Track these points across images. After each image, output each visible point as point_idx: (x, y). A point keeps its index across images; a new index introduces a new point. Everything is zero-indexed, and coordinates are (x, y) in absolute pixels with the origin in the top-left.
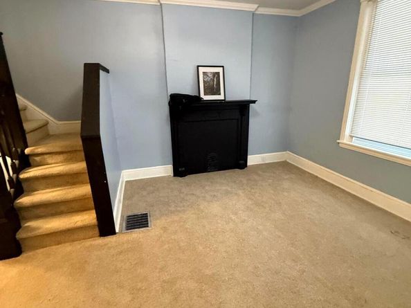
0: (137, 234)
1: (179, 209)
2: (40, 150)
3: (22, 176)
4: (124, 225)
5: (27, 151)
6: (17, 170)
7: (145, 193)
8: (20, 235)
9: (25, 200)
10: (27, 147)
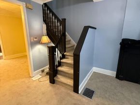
0: (85, 99)
1: (110, 98)
2: (67, 54)
3: (61, 61)
4: (83, 91)
5: (65, 54)
6: (61, 59)
7: (98, 80)
8: (55, 78)
9: (60, 68)
10: (65, 52)
